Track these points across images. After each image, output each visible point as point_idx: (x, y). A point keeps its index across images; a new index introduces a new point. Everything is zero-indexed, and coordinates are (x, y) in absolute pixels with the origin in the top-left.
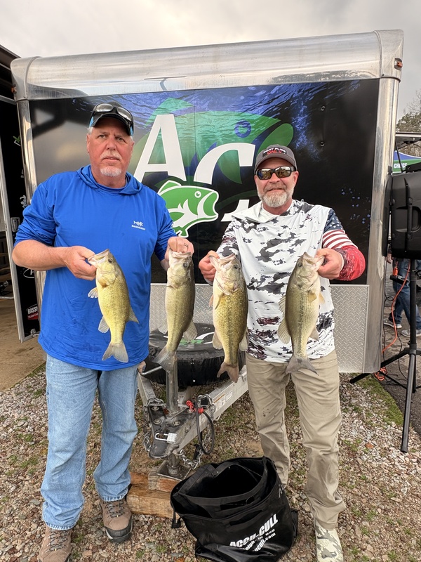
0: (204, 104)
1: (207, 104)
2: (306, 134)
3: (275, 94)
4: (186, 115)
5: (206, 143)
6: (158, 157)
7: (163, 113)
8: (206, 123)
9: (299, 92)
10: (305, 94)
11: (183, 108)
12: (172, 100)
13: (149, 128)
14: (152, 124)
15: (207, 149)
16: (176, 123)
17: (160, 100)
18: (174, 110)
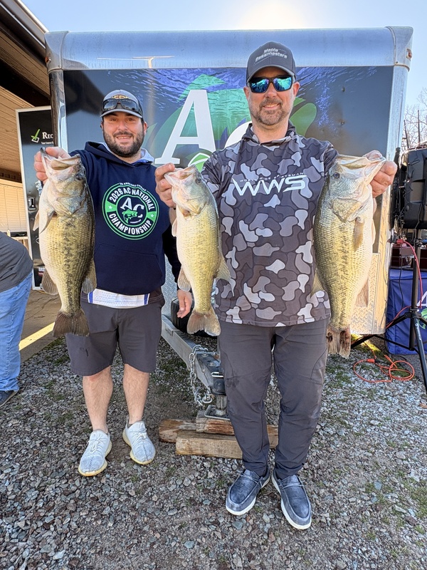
0: (235, 81)
1: (238, 82)
2: (327, 114)
3: (301, 75)
4: (218, 91)
5: (236, 119)
6: (189, 131)
7: (196, 89)
8: (237, 100)
9: (322, 74)
10: (328, 76)
11: (216, 84)
12: (206, 76)
13: (183, 102)
14: (185, 98)
15: (237, 124)
16: (208, 99)
17: (194, 76)
18: (207, 86)
